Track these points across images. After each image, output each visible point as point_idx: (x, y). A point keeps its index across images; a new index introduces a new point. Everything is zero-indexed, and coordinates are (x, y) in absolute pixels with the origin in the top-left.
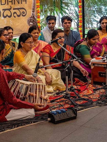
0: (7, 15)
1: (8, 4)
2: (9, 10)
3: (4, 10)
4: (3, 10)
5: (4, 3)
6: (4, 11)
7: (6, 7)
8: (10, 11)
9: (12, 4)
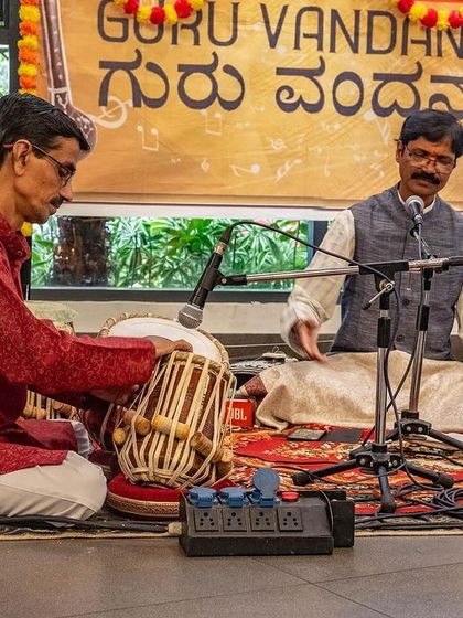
0: (395, 105)
1: (404, 52)
2: (409, 79)
3: (384, 78)
4: (376, 77)
5: (386, 47)
6: (380, 82)
7: (396, 63)
8: (414, 88)
9: (428, 53)
